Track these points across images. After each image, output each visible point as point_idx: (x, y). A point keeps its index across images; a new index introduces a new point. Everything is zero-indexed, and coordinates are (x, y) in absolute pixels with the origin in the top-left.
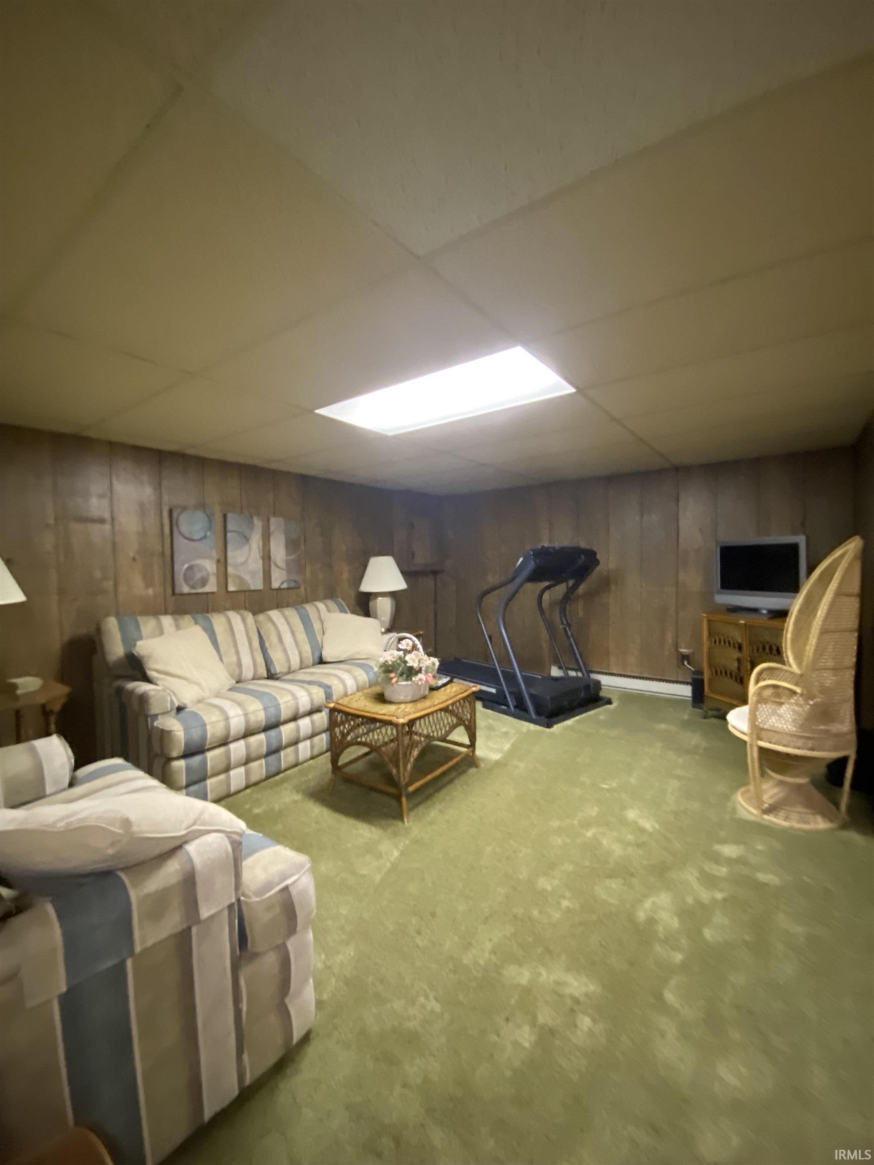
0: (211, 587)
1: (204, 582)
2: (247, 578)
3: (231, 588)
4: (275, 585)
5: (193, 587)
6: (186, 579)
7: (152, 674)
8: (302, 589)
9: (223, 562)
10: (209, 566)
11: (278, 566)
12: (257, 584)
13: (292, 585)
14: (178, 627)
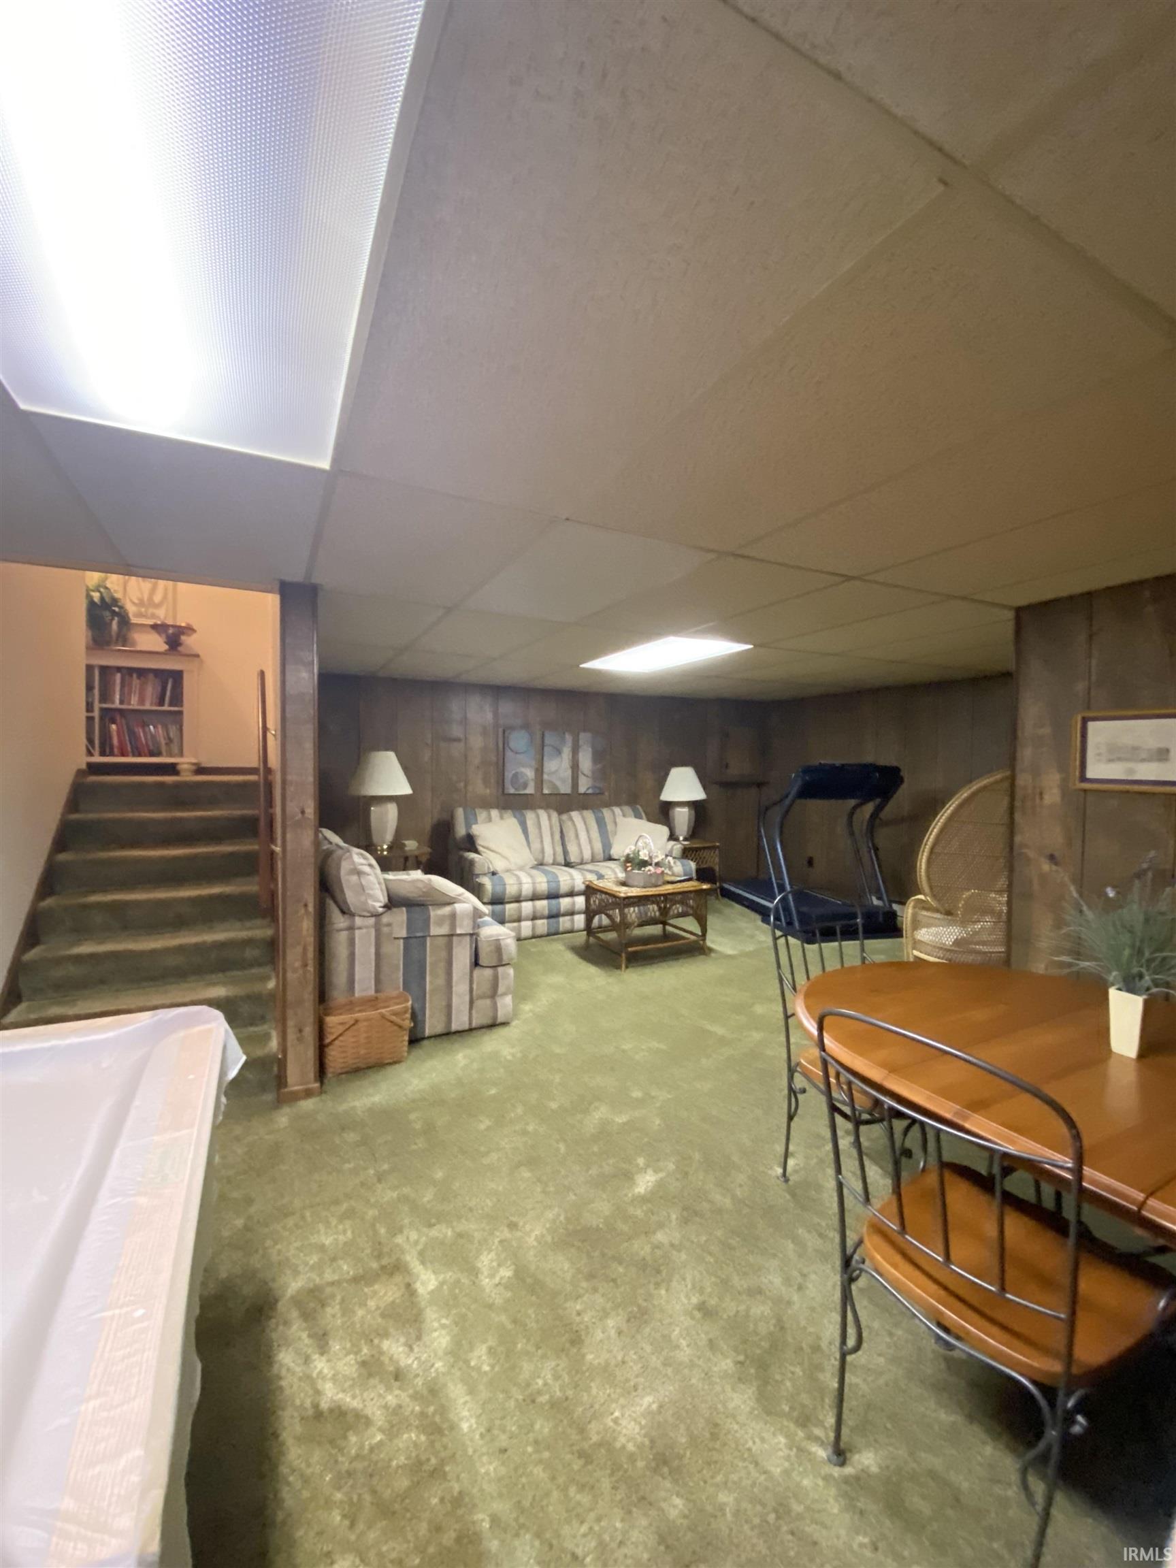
0: (530, 790)
1: (525, 786)
2: (558, 783)
3: (546, 791)
4: (582, 790)
5: (516, 789)
6: (513, 783)
7: (480, 848)
8: (607, 794)
9: (540, 771)
10: (529, 773)
11: (584, 775)
12: (565, 788)
13: (598, 791)
14: (502, 818)
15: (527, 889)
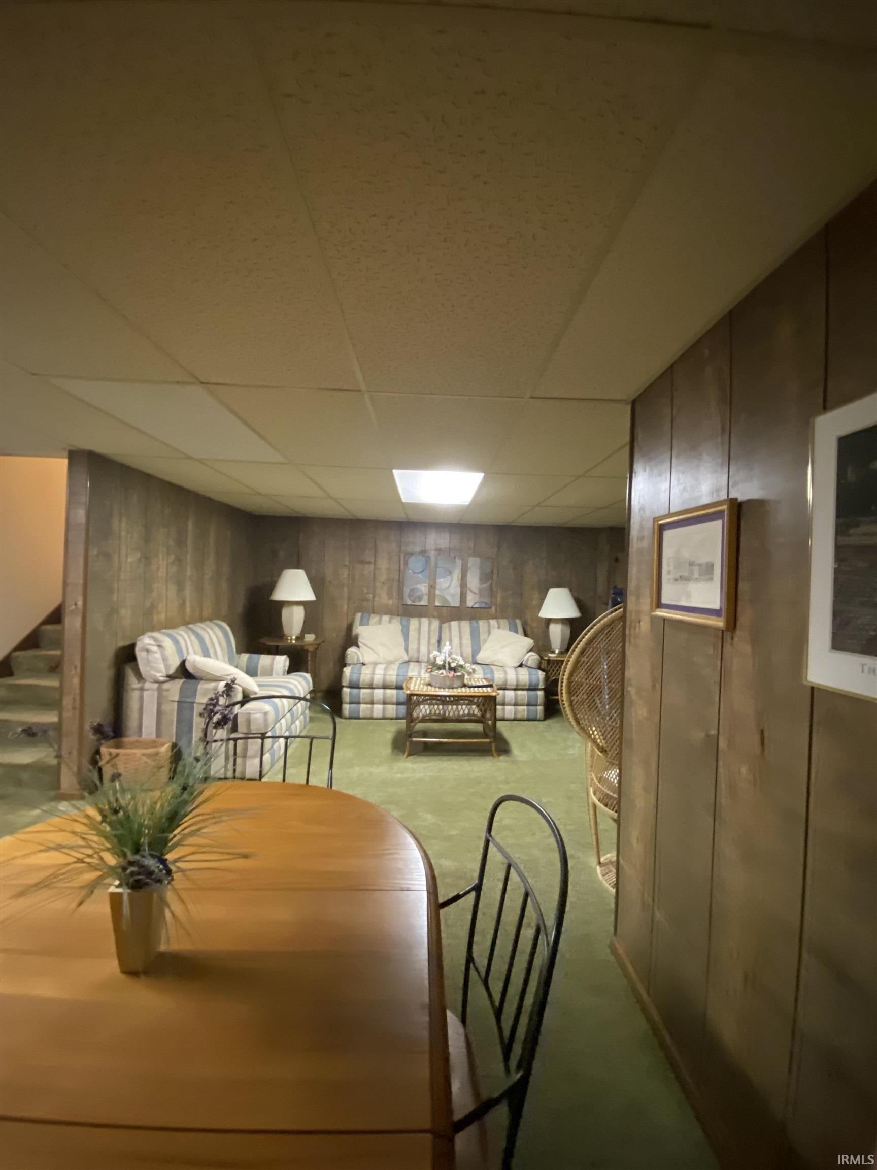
0: (424, 602)
1: (420, 598)
2: (449, 598)
3: (437, 604)
4: (470, 603)
5: (413, 602)
6: (410, 596)
7: (360, 644)
8: (493, 608)
9: (432, 587)
10: (423, 588)
11: (471, 591)
12: (455, 602)
13: (483, 605)
14: (390, 622)
15: (378, 679)
